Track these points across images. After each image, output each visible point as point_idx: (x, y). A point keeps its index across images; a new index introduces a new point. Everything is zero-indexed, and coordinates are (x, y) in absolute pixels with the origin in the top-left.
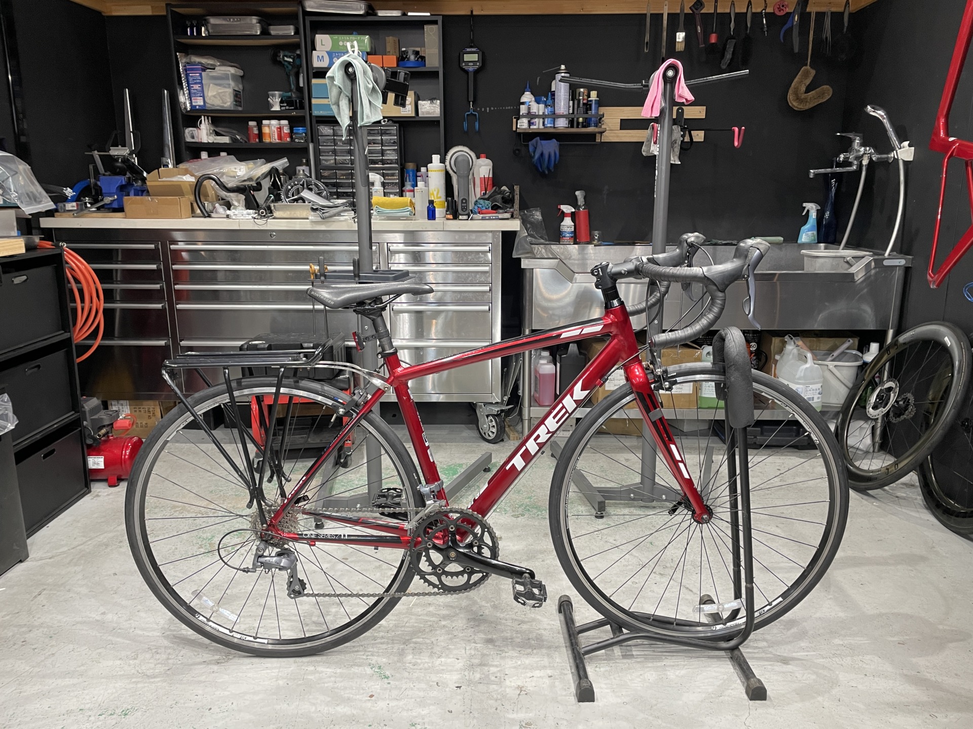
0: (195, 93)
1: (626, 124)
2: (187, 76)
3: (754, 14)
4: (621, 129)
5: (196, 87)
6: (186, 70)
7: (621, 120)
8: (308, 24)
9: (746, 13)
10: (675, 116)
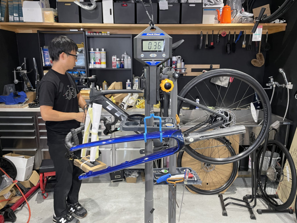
0: (46, 60)
1: (193, 70)
2: (44, 55)
3: (236, 35)
4: (192, 72)
5: (47, 58)
6: (44, 52)
7: (192, 69)
8: (86, 38)
9: (234, 35)
10: (210, 68)
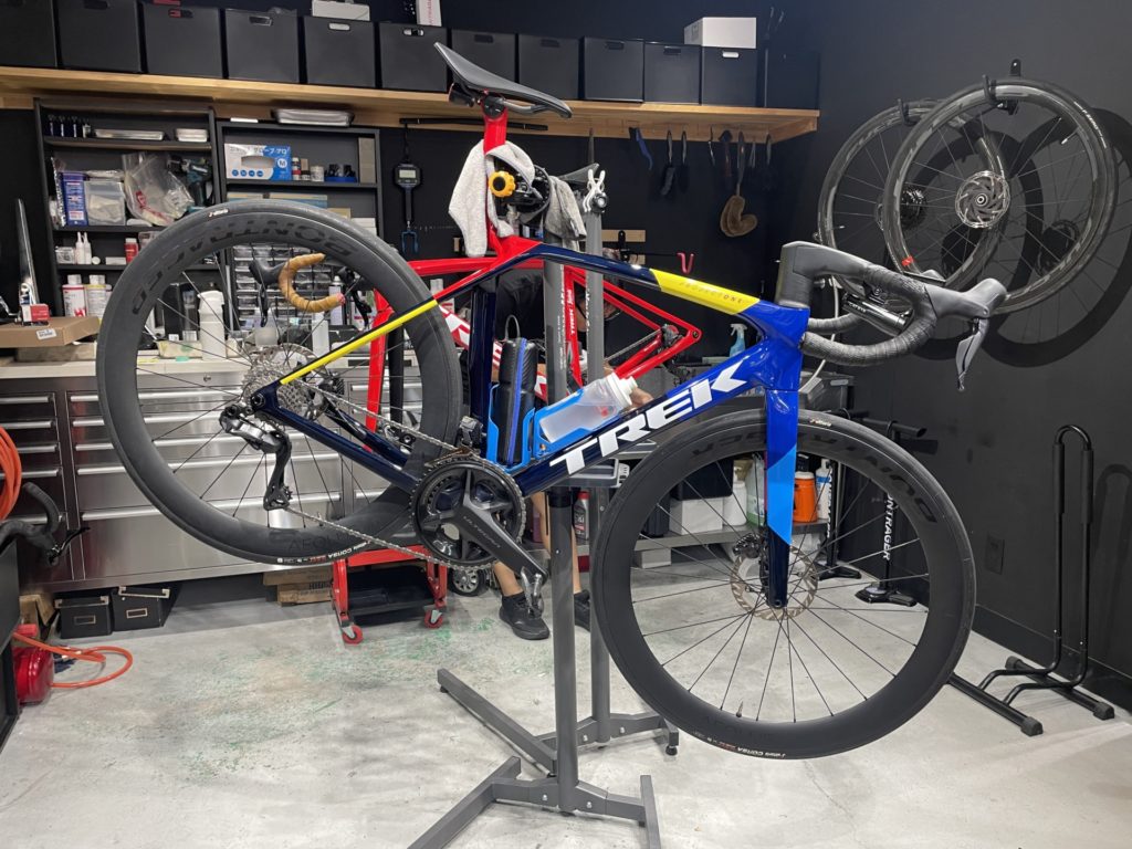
0: (73, 206)
2: (63, 186)
5: (74, 198)
6: (62, 178)
8: (219, 130)
9: (681, 143)
10: (616, 239)
